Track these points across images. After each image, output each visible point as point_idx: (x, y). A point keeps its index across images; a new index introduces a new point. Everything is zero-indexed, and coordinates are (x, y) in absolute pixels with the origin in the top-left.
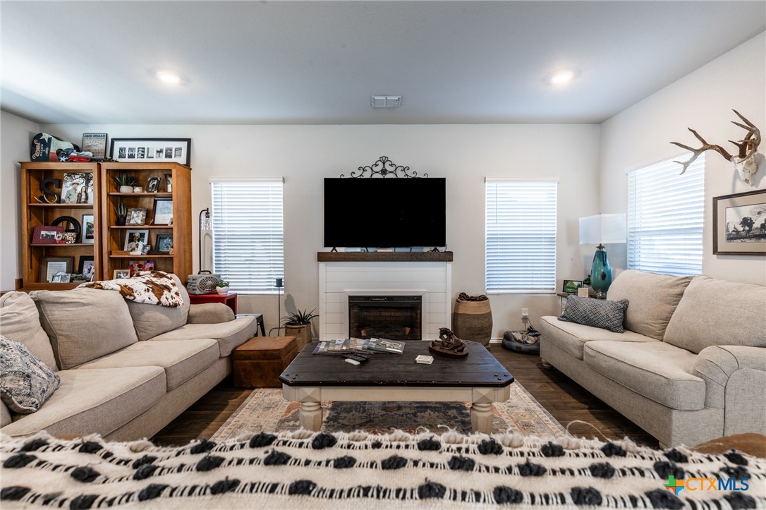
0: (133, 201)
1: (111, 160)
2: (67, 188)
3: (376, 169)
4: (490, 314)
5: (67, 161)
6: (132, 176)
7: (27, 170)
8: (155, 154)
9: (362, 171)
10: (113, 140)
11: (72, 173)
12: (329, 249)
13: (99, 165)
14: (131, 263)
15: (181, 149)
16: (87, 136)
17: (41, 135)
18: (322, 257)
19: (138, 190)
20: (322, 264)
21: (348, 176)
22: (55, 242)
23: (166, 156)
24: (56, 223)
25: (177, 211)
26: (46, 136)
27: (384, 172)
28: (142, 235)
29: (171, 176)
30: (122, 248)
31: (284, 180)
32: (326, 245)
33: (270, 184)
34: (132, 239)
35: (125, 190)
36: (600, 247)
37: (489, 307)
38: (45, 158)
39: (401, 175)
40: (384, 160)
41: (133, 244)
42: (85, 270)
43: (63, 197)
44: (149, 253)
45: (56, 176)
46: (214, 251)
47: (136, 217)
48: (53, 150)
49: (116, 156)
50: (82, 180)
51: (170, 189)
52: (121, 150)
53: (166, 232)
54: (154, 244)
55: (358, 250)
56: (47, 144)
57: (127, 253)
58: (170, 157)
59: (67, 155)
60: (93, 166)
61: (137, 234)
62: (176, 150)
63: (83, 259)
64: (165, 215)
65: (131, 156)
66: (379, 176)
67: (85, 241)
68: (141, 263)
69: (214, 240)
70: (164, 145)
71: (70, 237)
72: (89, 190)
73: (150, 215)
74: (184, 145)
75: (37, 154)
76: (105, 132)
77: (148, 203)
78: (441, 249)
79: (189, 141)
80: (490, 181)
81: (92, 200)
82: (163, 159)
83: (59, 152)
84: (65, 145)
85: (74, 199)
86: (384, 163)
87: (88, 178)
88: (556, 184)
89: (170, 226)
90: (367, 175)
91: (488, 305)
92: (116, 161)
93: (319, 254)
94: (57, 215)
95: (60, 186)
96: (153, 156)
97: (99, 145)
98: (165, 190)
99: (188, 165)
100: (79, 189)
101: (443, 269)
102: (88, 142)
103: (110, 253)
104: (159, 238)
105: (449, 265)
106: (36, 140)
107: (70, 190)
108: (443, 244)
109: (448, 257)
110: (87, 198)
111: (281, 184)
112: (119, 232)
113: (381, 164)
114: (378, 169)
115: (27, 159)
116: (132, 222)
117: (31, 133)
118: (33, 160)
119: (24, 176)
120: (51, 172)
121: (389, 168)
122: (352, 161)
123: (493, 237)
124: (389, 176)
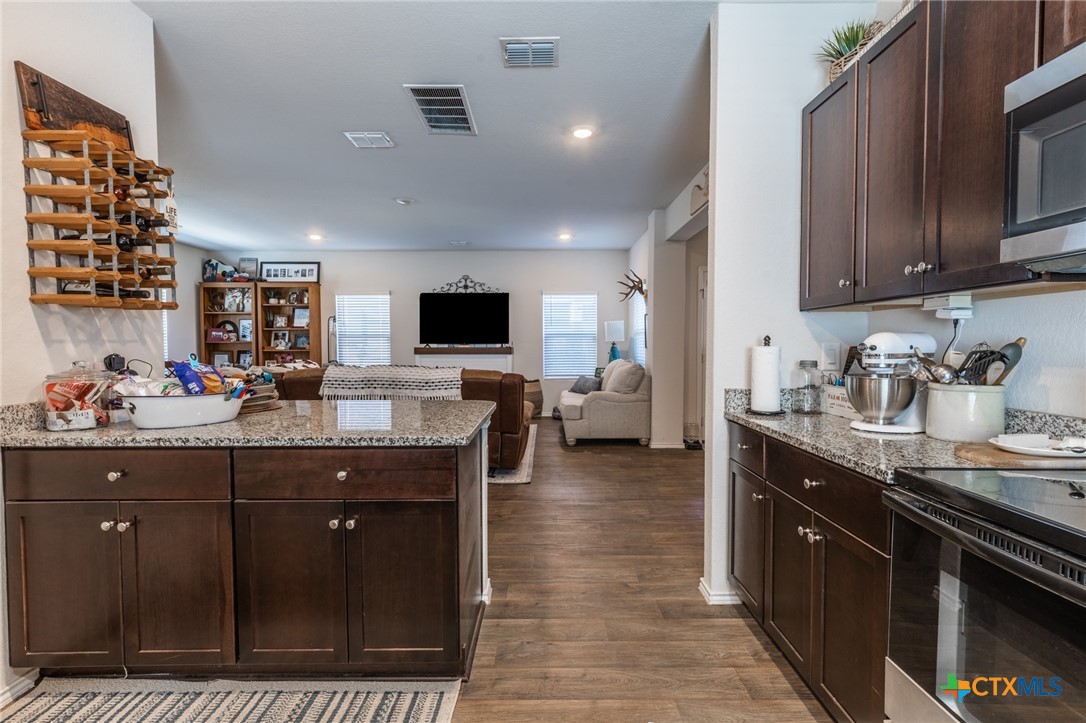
0: (277, 310)
1: (262, 281)
2: (228, 300)
3: (460, 285)
4: (541, 392)
5: (231, 281)
6: (279, 292)
7: (204, 288)
8: (293, 274)
9: (449, 286)
10: (262, 263)
11: (231, 289)
12: (423, 346)
13: (256, 285)
14: (276, 355)
15: (313, 270)
16: (243, 260)
17: (210, 261)
18: (417, 351)
19: (282, 302)
20: (417, 356)
21: (438, 291)
22: (222, 340)
23: (302, 276)
24: (219, 326)
25: (311, 317)
26: (214, 262)
27: (466, 287)
28: (284, 335)
29: (307, 291)
30: (270, 345)
31: (390, 293)
32: (421, 342)
33: (380, 297)
34: (277, 338)
35: (273, 301)
36: (614, 344)
37: (540, 388)
38: (213, 279)
39: (479, 290)
40: (466, 278)
41: (278, 342)
42: (242, 361)
43: (226, 306)
44: (290, 348)
45: (219, 291)
46: (338, 347)
47: (281, 322)
48: (219, 272)
49: (264, 276)
50: (239, 294)
51: (306, 302)
52: (268, 270)
53: (304, 332)
54: (293, 341)
55: (446, 346)
56: (215, 268)
57: (274, 348)
58: (305, 276)
59: (232, 276)
60: (251, 284)
61: (280, 334)
62: (310, 270)
63: (240, 353)
64: (302, 320)
65: (276, 276)
66: (463, 291)
67: (241, 339)
68: (284, 355)
69: (339, 339)
70: (300, 267)
71: (233, 336)
72: (245, 301)
73: (290, 320)
74: (315, 267)
75: (207, 275)
76: (254, 257)
77: (288, 311)
78: (505, 345)
79: (319, 264)
80: (545, 294)
81: (249, 306)
82: (300, 279)
83: (224, 274)
84: (229, 269)
85: (234, 308)
86: (466, 281)
87: (243, 292)
88: (596, 296)
89: (306, 328)
90: (453, 291)
91: (539, 386)
92: (265, 281)
93: (415, 349)
94: (220, 320)
95: (223, 297)
96: (293, 276)
97: (252, 267)
98: (302, 301)
99: (318, 283)
100: (238, 301)
101: (504, 360)
102: (243, 265)
103: (263, 348)
104: (297, 337)
105: (509, 357)
106: (207, 264)
107: (231, 301)
108: (508, 342)
109: (509, 351)
110: (244, 307)
111: (388, 297)
112: (267, 330)
113: (463, 281)
114: (462, 284)
115: (201, 281)
116: (278, 325)
117: (202, 259)
118: (205, 280)
119: (202, 293)
120: (216, 289)
121: (470, 284)
122: (443, 279)
123: (549, 336)
124: (469, 291)
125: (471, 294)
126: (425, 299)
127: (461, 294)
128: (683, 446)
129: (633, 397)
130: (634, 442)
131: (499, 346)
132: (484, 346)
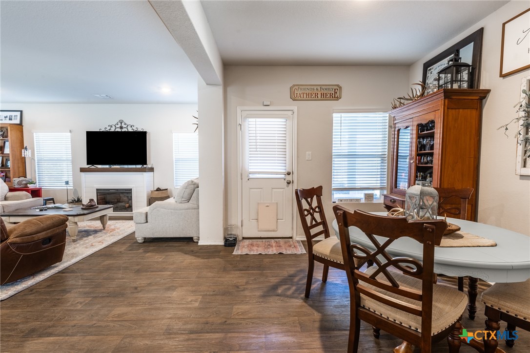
3: (117, 126)
8: (3, 118)
9: (110, 127)
12: (89, 166)
15: (17, 116)
18: (83, 170)
20: (82, 174)
21: (103, 130)
23: (10, 119)
25: (11, 147)
27: (121, 128)
29: (8, 129)
31: (70, 131)
32: (87, 164)
33: (64, 134)
39: (130, 130)
46: (36, 167)
55: (107, 166)
58: (11, 120)
62: (15, 116)
66: (119, 130)
69: (36, 162)
70: (9, 114)
79: (21, 112)
80: (175, 132)
82: (7, 121)
86: (121, 123)
90: (113, 130)
93: (83, 168)
96: (3, 120)
99: (21, 124)
108: (146, 164)
111: (70, 134)
114: (119, 126)
121: (124, 126)
122: (105, 122)
123: (177, 160)
124: (123, 130)
125: (125, 132)
126: (91, 136)
127: (118, 132)
128: (223, 243)
131: (139, 166)
132: (134, 166)
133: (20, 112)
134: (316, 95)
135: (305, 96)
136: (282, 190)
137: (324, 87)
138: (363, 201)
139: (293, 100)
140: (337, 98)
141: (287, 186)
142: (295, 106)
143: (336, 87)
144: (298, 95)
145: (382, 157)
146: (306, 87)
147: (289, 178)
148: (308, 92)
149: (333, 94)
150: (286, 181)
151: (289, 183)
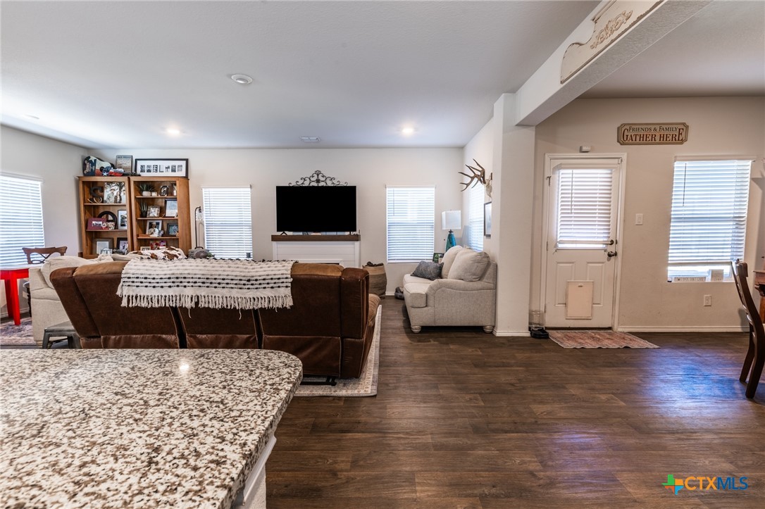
0: (151, 202)
1: (135, 175)
2: (107, 192)
3: (312, 179)
4: (384, 275)
5: (108, 175)
6: (151, 185)
7: (84, 182)
8: (164, 170)
9: (303, 180)
10: (136, 160)
11: (109, 183)
12: (280, 233)
13: (129, 178)
14: (151, 242)
15: (181, 166)
16: (119, 157)
17: (89, 157)
18: (274, 238)
19: (154, 194)
20: (274, 243)
21: (293, 184)
22: (102, 228)
23: (172, 171)
24: (100, 216)
25: (179, 208)
26: (92, 158)
27: (318, 181)
28: (158, 224)
29: (175, 184)
30: (145, 233)
31: (251, 187)
32: (279, 230)
33: (242, 189)
34: (151, 226)
35: (146, 194)
36: (451, 232)
37: (384, 271)
38: (93, 173)
39: (330, 184)
40: (318, 173)
41: (152, 230)
42: (121, 247)
43: (105, 199)
44: (162, 236)
45: (99, 185)
46: (206, 234)
47: (154, 212)
48: (98, 167)
49: (139, 171)
50: (117, 187)
51: (175, 194)
52: (142, 166)
53: (173, 222)
54: (166, 229)
55: (301, 234)
56: (94, 164)
57: (148, 235)
58: (175, 171)
59: (108, 171)
60: (124, 179)
61: (154, 223)
62: (179, 166)
63: (119, 240)
64: (172, 211)
65: (149, 171)
66: (315, 184)
67: (120, 228)
68: (158, 242)
69: (205, 227)
70: (170, 163)
71: (111, 225)
72: (122, 194)
73: (162, 211)
75: (87, 170)
76: (130, 154)
77: (161, 202)
78: (352, 233)
79: (187, 160)
80: (389, 187)
81: (125, 200)
82: (170, 174)
83: (102, 169)
84: (106, 165)
85: (112, 200)
86: (318, 175)
87: (120, 185)
88: (434, 189)
89: (176, 218)
90: (306, 184)
91: (383, 269)
92: (139, 175)
93: (272, 236)
94: (101, 211)
95: (103, 191)
96: (164, 172)
97: (128, 164)
98: (172, 194)
99: (186, 177)
100: (115, 193)
101: (353, 246)
102: (120, 161)
103: (138, 236)
104: (169, 226)
105: (357, 243)
106: (86, 160)
107: (109, 194)
108: (355, 230)
109: (357, 238)
110: (121, 199)
111: (249, 189)
112: (143, 222)
113: (316, 176)
114: (314, 179)
115: (81, 175)
116: (151, 215)
117: (82, 156)
118: (85, 175)
119: (81, 185)
120: (96, 182)
121: (321, 179)
122: (297, 174)
123: (391, 225)
124: (321, 184)
125: (322, 187)
126: (281, 191)
127: (313, 187)
128: (528, 334)
129: (478, 284)
130: (479, 329)
131: (347, 233)
132: (334, 233)
133: (185, 162)
134: (653, 137)
135: (638, 138)
136: (601, 265)
137: (664, 127)
138: (709, 279)
139: (621, 144)
140: (682, 142)
141: (609, 260)
142: (624, 152)
143: (682, 127)
144: (629, 137)
145: (737, 220)
146: (640, 127)
147: (612, 249)
148: (642, 133)
149: (676, 135)
150: (606, 253)
151: (610, 255)
